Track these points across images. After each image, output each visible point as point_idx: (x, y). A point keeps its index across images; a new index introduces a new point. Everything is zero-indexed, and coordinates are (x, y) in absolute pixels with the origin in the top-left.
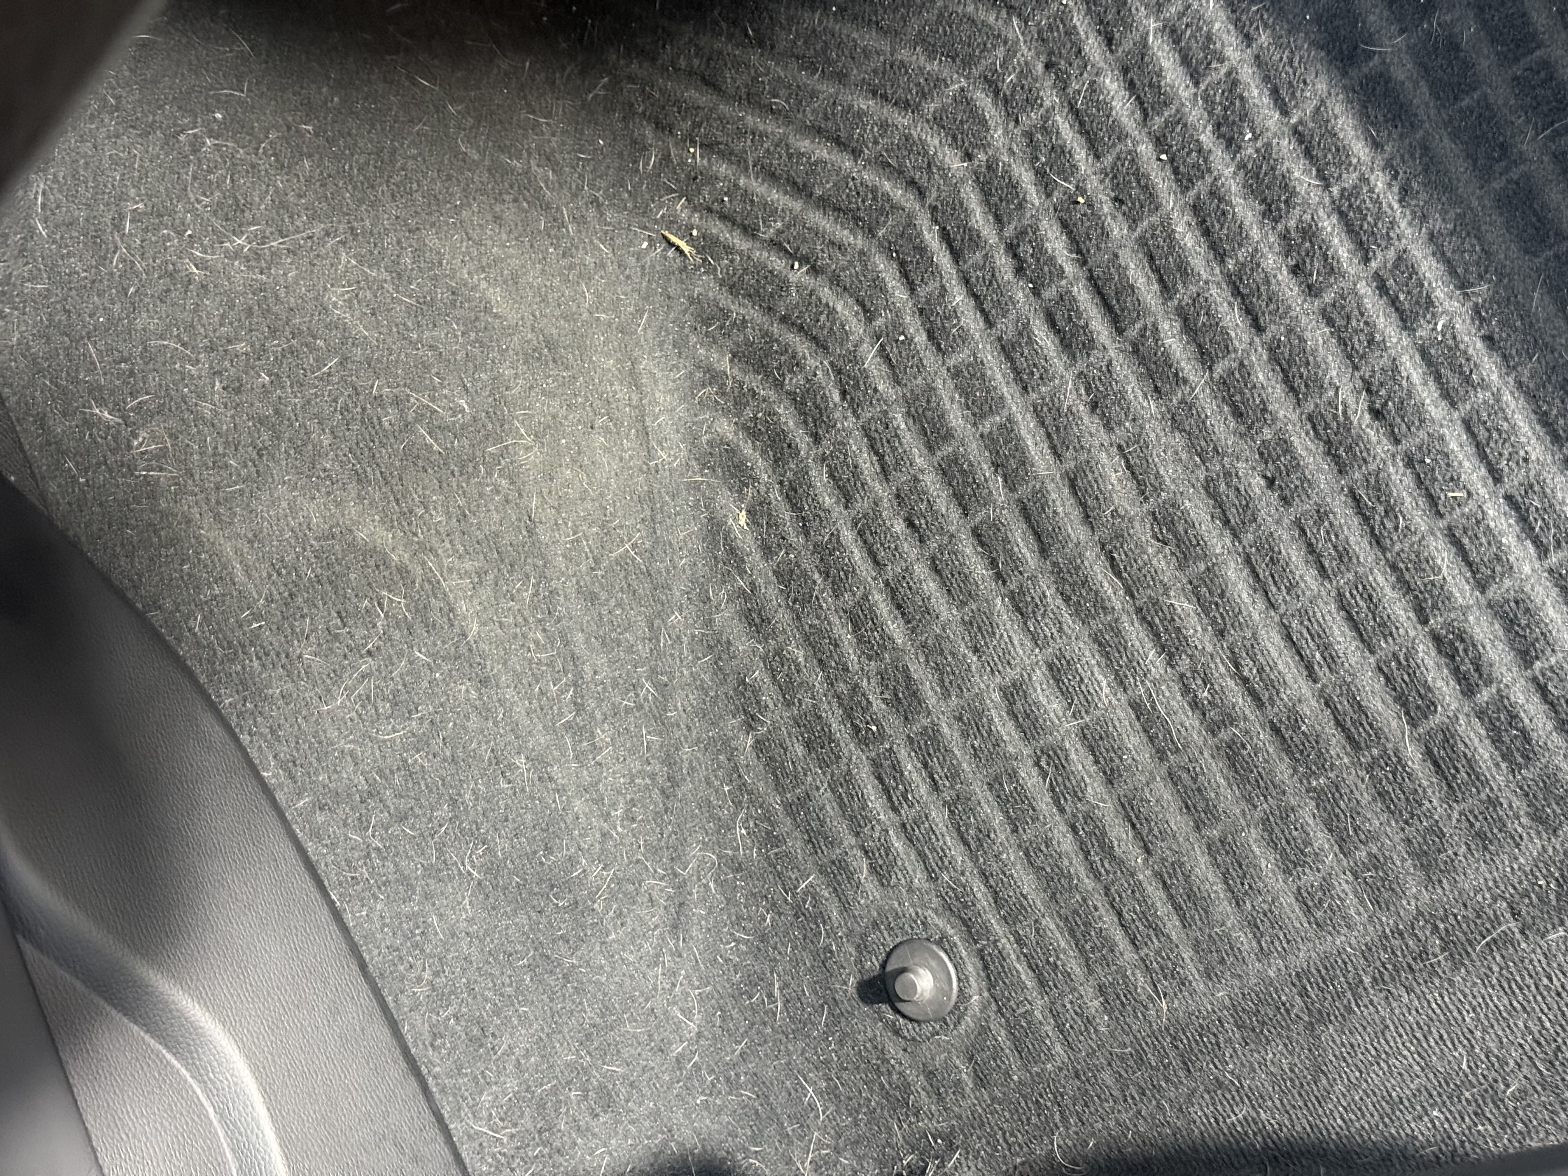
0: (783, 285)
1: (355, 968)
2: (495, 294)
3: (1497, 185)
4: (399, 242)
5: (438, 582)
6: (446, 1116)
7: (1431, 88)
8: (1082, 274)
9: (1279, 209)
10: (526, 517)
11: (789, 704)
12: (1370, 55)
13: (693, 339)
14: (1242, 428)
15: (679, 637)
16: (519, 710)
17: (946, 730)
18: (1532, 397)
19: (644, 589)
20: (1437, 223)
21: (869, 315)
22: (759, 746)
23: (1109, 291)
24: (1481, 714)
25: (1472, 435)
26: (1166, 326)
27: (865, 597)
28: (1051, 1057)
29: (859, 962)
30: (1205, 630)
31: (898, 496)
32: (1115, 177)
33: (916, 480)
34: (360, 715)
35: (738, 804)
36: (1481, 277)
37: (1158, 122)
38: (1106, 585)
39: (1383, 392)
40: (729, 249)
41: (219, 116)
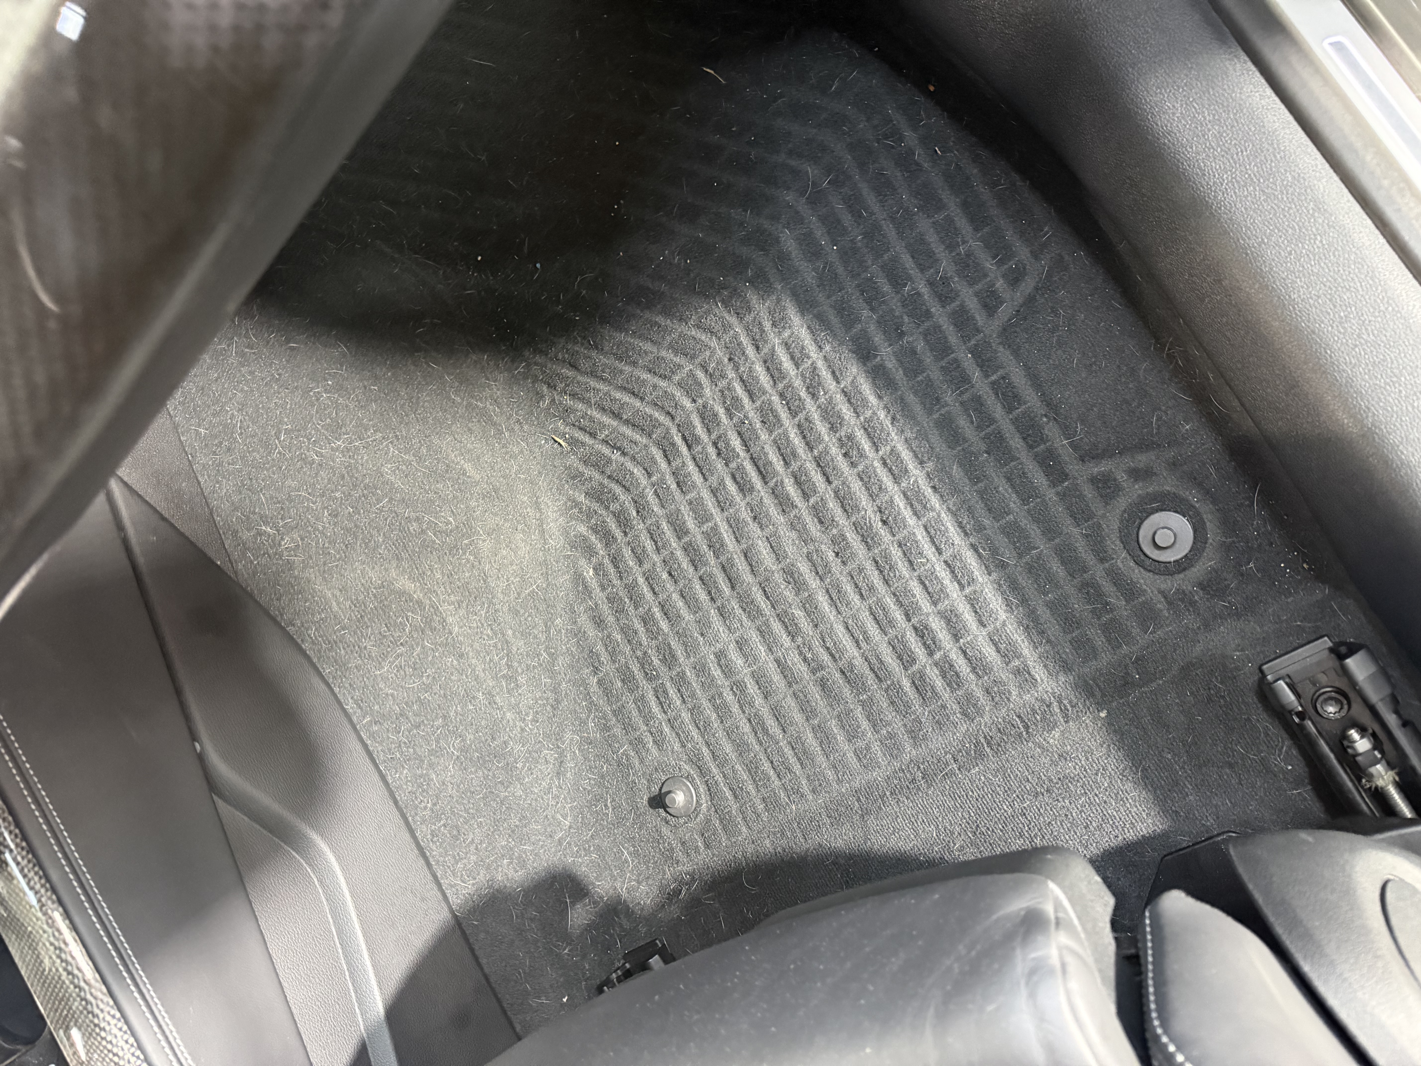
0: (609, 461)
1: (391, 803)
2: (469, 467)
3: (935, 416)
4: (420, 442)
5: (438, 608)
6: (439, 876)
7: (904, 372)
8: (748, 456)
9: (837, 427)
10: (482, 575)
11: (614, 662)
12: (876, 356)
13: (566, 486)
14: (823, 529)
15: (560, 630)
16: (479, 668)
17: (689, 674)
18: (954, 514)
19: (542, 607)
20: (909, 434)
21: (649, 475)
22: (600, 682)
23: (761, 463)
24: (936, 664)
25: (928, 533)
26: (787, 480)
27: (649, 610)
28: (740, 833)
29: (649, 788)
30: (809, 624)
31: (664, 561)
32: (762, 411)
33: (672, 553)
34: (396, 676)
35: (590, 711)
36: (929, 459)
37: (780, 386)
38: (762, 603)
39: (887, 512)
40: (583, 444)
41: (330, 383)
